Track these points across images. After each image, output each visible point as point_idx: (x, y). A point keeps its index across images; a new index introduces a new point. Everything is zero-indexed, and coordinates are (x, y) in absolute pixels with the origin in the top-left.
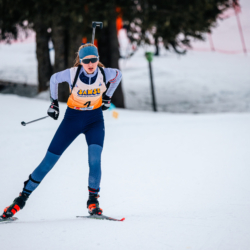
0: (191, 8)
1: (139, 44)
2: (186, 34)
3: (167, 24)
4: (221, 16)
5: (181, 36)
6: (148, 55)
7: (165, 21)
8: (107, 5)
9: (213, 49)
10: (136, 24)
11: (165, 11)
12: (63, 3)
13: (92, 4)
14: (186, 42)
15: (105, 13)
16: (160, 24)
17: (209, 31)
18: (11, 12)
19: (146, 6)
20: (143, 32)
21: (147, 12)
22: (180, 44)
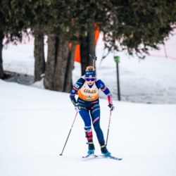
0: (149, 25)
1: (110, 50)
2: (145, 45)
3: (132, 36)
4: (171, 32)
5: (142, 46)
6: (116, 58)
7: (131, 34)
8: (88, 20)
9: (166, 57)
10: (109, 35)
11: (131, 27)
12: (56, 17)
13: (77, 19)
14: (145, 50)
15: (86, 26)
16: (127, 35)
17: (163, 43)
18: (17, 21)
19: (117, 23)
20: (113, 41)
21: (117, 27)
22: (141, 51)
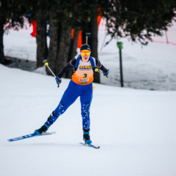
0: (153, 11)
1: (113, 36)
2: (148, 31)
3: (135, 22)
4: (174, 18)
5: (145, 32)
6: (119, 44)
7: (134, 20)
8: (91, 6)
9: (168, 42)
10: (112, 21)
11: (134, 13)
12: (59, 2)
13: (80, 4)
14: (148, 36)
15: (89, 12)
16: (130, 21)
17: (166, 29)
18: (19, 7)
19: (120, 8)
20: (117, 27)
21: (120, 12)
22: (144, 37)
